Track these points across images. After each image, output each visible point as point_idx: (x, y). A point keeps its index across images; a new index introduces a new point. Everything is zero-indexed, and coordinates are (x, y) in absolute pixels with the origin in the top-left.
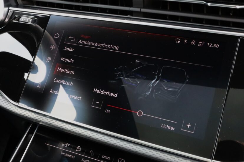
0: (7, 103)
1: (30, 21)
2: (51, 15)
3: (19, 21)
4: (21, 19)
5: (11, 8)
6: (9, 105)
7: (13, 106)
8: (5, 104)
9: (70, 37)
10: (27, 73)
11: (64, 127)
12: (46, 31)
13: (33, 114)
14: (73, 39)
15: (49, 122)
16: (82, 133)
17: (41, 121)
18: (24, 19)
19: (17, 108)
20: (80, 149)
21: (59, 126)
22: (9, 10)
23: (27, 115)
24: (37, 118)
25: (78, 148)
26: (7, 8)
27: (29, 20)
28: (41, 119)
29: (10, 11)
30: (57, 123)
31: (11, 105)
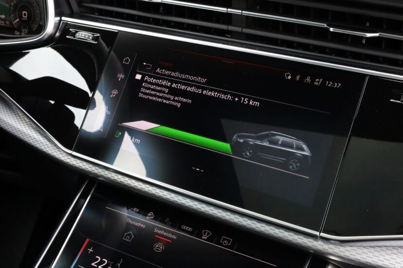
0: (56, 150)
1: (91, 38)
2: (119, 31)
3: (74, 37)
4: (77, 35)
5: (63, 18)
6: (58, 153)
7: (64, 154)
8: (53, 151)
9: (145, 64)
10: (85, 109)
11: (133, 185)
12: (112, 52)
13: (85, 163)
14: (149, 67)
15: (112, 178)
16: (163, 196)
17: (101, 176)
18: (82, 34)
19: (70, 157)
20: (152, 216)
21: (126, 183)
22: (61, 20)
23: (83, 167)
24: (96, 171)
25: (149, 214)
26: (58, 18)
27: (89, 36)
28: (103, 174)
29: (62, 22)
30: (124, 179)
31: (62, 152)
